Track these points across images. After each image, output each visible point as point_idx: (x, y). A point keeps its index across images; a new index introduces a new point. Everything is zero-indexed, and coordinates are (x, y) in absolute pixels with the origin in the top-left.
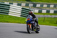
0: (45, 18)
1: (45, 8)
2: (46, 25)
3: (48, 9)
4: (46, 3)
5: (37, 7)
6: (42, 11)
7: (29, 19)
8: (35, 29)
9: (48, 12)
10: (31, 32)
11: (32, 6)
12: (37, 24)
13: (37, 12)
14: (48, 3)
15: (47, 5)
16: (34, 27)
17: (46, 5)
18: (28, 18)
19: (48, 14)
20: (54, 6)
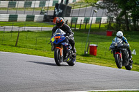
7: (59, 37)
10: (61, 64)
12: (73, 47)
16: (67, 54)
18: (57, 35)
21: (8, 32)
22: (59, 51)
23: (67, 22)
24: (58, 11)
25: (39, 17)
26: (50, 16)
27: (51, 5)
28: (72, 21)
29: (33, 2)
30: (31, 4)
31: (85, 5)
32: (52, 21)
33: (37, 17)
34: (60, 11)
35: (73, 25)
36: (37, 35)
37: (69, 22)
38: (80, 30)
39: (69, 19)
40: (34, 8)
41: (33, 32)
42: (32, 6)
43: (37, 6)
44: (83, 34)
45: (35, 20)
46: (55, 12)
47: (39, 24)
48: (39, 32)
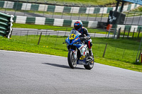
0: (40, 36)
1: (44, 12)
3: (49, 15)
4: (45, 1)
5: (24, 11)
6: (34, 19)
11: (12, 7)
13: (24, 22)
17: (44, 5)
21: (61, 37)
23: (120, 29)
24: (112, 18)
25: (93, 24)
26: (103, 23)
27: (105, 12)
28: (125, 29)
29: (88, 8)
30: (85, 10)
31: (140, 13)
32: (106, 28)
34: (114, 18)
35: (126, 33)
37: (123, 29)
38: (133, 39)
39: (123, 27)
40: (88, 14)
42: (87, 12)
43: (92, 12)
44: (136, 42)
45: (89, 26)
46: (109, 19)
47: (92, 30)
48: (92, 38)
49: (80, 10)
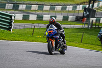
0: (34, 29)
1: (35, 11)
2: (36, 41)
3: (39, 13)
4: (36, 2)
5: (20, 10)
6: (29, 17)
8: (59, 47)
9: (40, 18)
11: (12, 8)
13: (21, 18)
14: (40, 3)
15: (37, 6)
17: (35, 6)
19: (40, 21)
20: (50, 8)
22: (52, 43)
24: (86, 13)
25: (72, 18)
26: (80, 17)
27: (81, 9)
28: (96, 20)
29: (68, 6)
30: (66, 8)
32: (82, 21)
33: (71, 18)
34: (88, 13)
35: (97, 24)
36: (70, 31)
37: (94, 21)
39: (94, 19)
40: (68, 11)
41: (67, 28)
42: (67, 9)
43: (71, 9)
45: (69, 19)
46: (84, 14)
47: (72, 23)
48: (72, 29)
49: (62, 8)
